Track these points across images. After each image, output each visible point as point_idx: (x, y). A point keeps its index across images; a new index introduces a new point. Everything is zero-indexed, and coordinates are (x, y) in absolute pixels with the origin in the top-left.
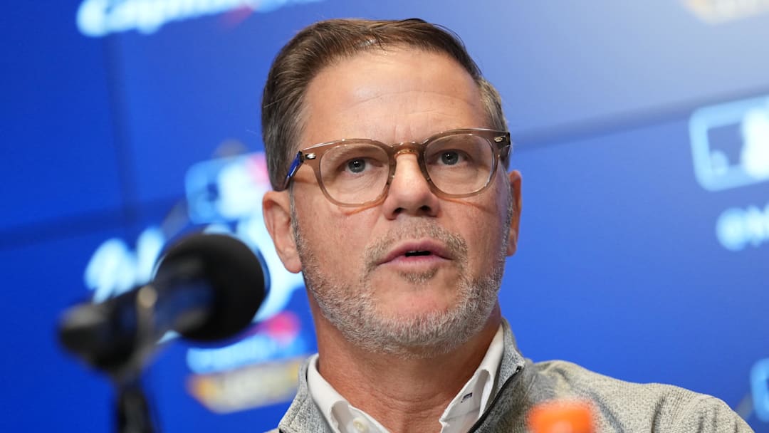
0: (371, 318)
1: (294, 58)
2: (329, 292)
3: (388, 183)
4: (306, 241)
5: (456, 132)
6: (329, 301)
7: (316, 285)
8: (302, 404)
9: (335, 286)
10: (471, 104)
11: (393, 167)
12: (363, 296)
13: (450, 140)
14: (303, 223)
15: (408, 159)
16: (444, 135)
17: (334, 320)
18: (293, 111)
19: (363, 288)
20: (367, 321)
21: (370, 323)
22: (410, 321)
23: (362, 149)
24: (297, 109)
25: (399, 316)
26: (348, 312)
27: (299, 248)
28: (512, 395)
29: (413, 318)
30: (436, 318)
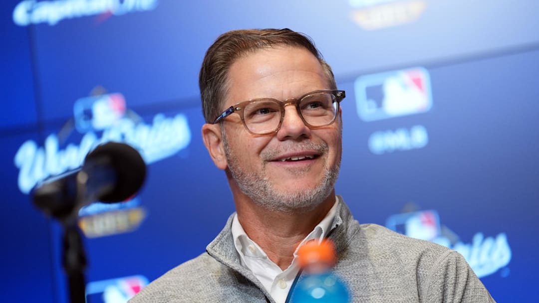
0: (271, 192)
1: (220, 54)
2: (245, 178)
3: (281, 122)
4: (232, 151)
5: (316, 92)
6: (246, 183)
7: (238, 175)
8: (223, 236)
9: (248, 175)
10: (320, 75)
11: (283, 112)
12: (265, 179)
13: (313, 96)
14: (231, 142)
15: (291, 109)
16: (309, 94)
17: (248, 194)
18: (222, 82)
19: (264, 174)
20: (269, 193)
21: (271, 194)
22: (294, 195)
23: (265, 104)
24: (224, 81)
25: (288, 192)
26: (258, 188)
27: (227, 155)
28: (339, 240)
29: (296, 193)
30: (310, 192)
